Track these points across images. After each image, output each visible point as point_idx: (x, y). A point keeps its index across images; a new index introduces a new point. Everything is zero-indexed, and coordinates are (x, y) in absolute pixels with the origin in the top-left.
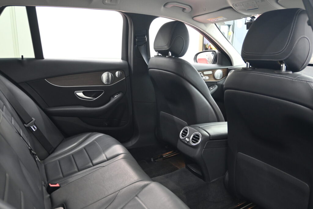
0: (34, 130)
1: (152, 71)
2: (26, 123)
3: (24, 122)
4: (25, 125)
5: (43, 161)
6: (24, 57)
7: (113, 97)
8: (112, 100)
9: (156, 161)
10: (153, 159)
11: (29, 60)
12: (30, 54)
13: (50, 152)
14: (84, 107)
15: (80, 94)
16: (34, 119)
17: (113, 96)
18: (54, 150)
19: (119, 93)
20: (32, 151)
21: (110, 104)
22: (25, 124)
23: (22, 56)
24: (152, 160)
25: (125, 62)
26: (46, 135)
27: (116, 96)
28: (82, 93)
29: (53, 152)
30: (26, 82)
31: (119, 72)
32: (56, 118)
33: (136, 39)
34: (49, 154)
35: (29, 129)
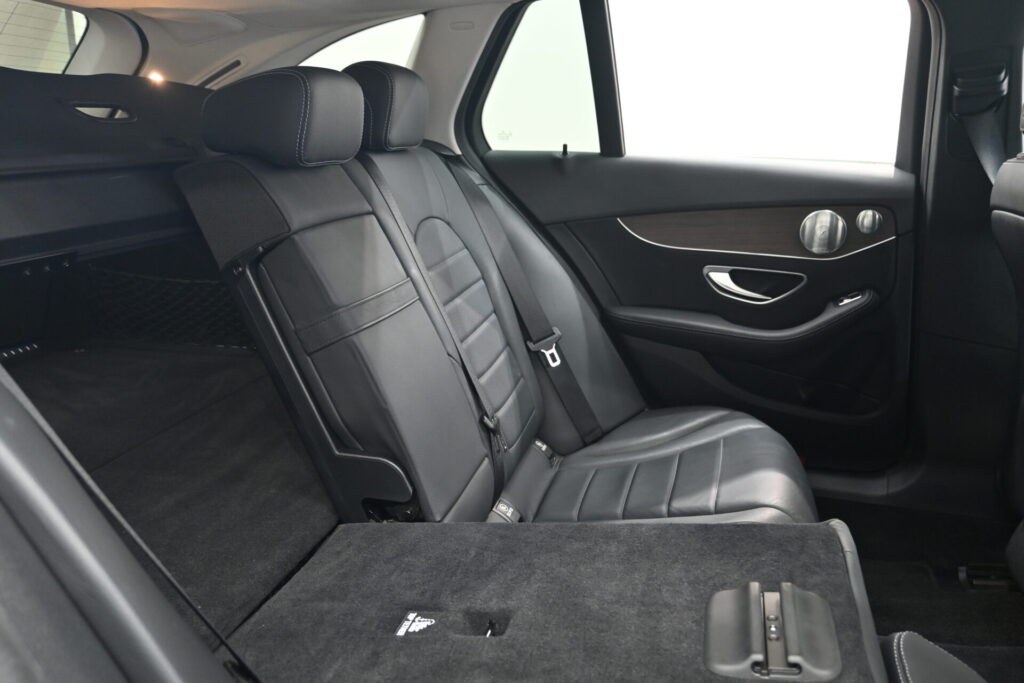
0: (553, 365)
1: (1000, 216)
2: (534, 339)
3: (527, 336)
4: (531, 346)
5: (562, 459)
6: (569, 149)
7: (837, 305)
8: (830, 314)
9: (975, 582)
10: (968, 575)
11: (583, 159)
12: (586, 140)
13: (588, 439)
14: (727, 323)
15: (722, 278)
16: (557, 331)
17: (837, 300)
18: (601, 436)
19: (860, 291)
20: (486, 418)
21: (819, 325)
22: (531, 341)
23: (565, 147)
24: (962, 575)
25: (907, 178)
26: (585, 386)
27: (846, 301)
28: (727, 275)
29: (597, 440)
30: (565, 223)
31: (874, 216)
32: (635, 343)
33: (956, 88)
34: (585, 445)
35: (538, 359)
